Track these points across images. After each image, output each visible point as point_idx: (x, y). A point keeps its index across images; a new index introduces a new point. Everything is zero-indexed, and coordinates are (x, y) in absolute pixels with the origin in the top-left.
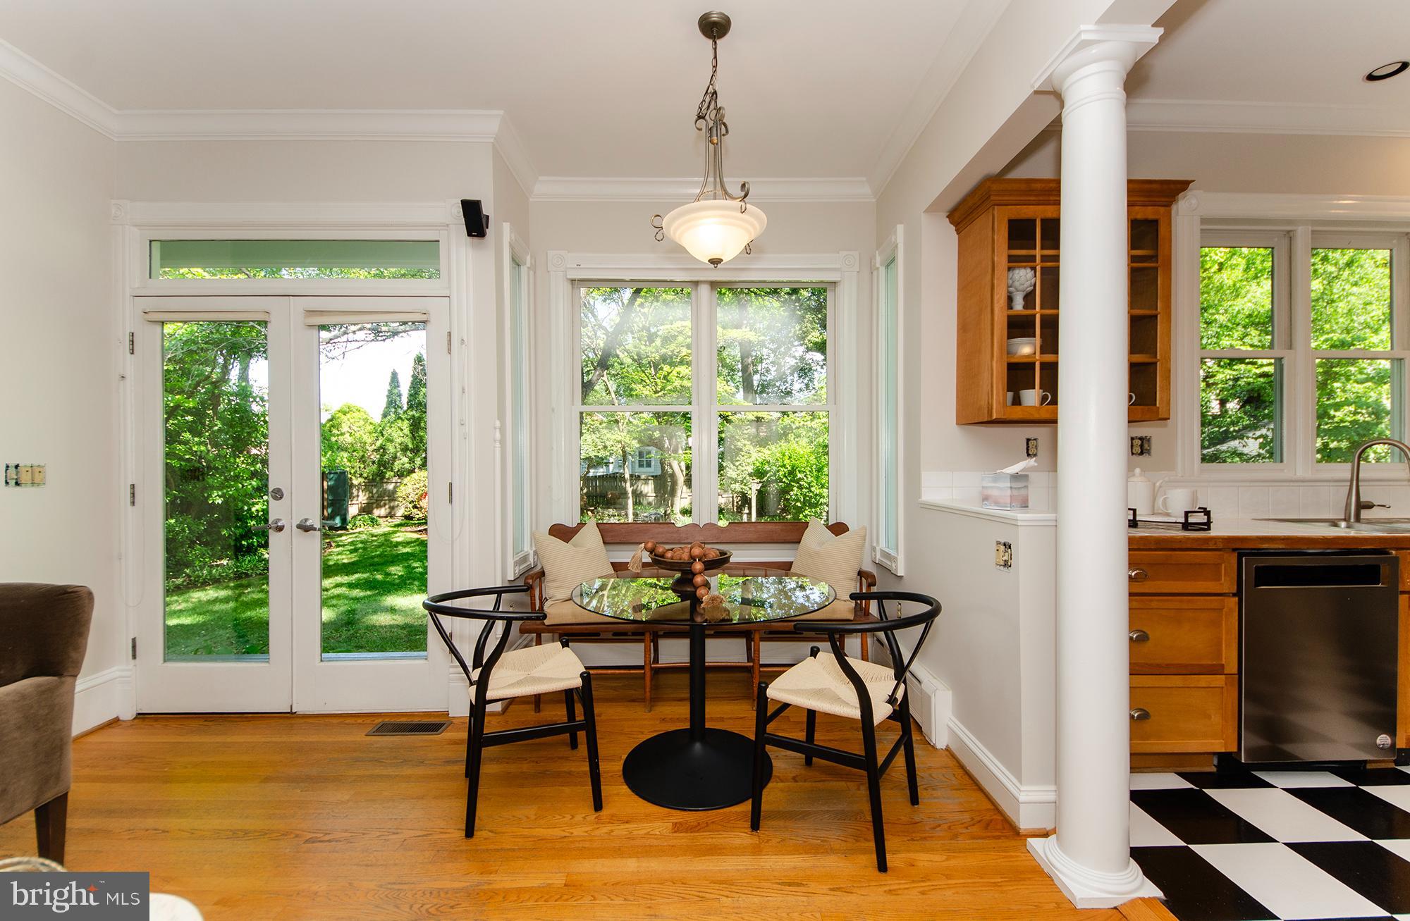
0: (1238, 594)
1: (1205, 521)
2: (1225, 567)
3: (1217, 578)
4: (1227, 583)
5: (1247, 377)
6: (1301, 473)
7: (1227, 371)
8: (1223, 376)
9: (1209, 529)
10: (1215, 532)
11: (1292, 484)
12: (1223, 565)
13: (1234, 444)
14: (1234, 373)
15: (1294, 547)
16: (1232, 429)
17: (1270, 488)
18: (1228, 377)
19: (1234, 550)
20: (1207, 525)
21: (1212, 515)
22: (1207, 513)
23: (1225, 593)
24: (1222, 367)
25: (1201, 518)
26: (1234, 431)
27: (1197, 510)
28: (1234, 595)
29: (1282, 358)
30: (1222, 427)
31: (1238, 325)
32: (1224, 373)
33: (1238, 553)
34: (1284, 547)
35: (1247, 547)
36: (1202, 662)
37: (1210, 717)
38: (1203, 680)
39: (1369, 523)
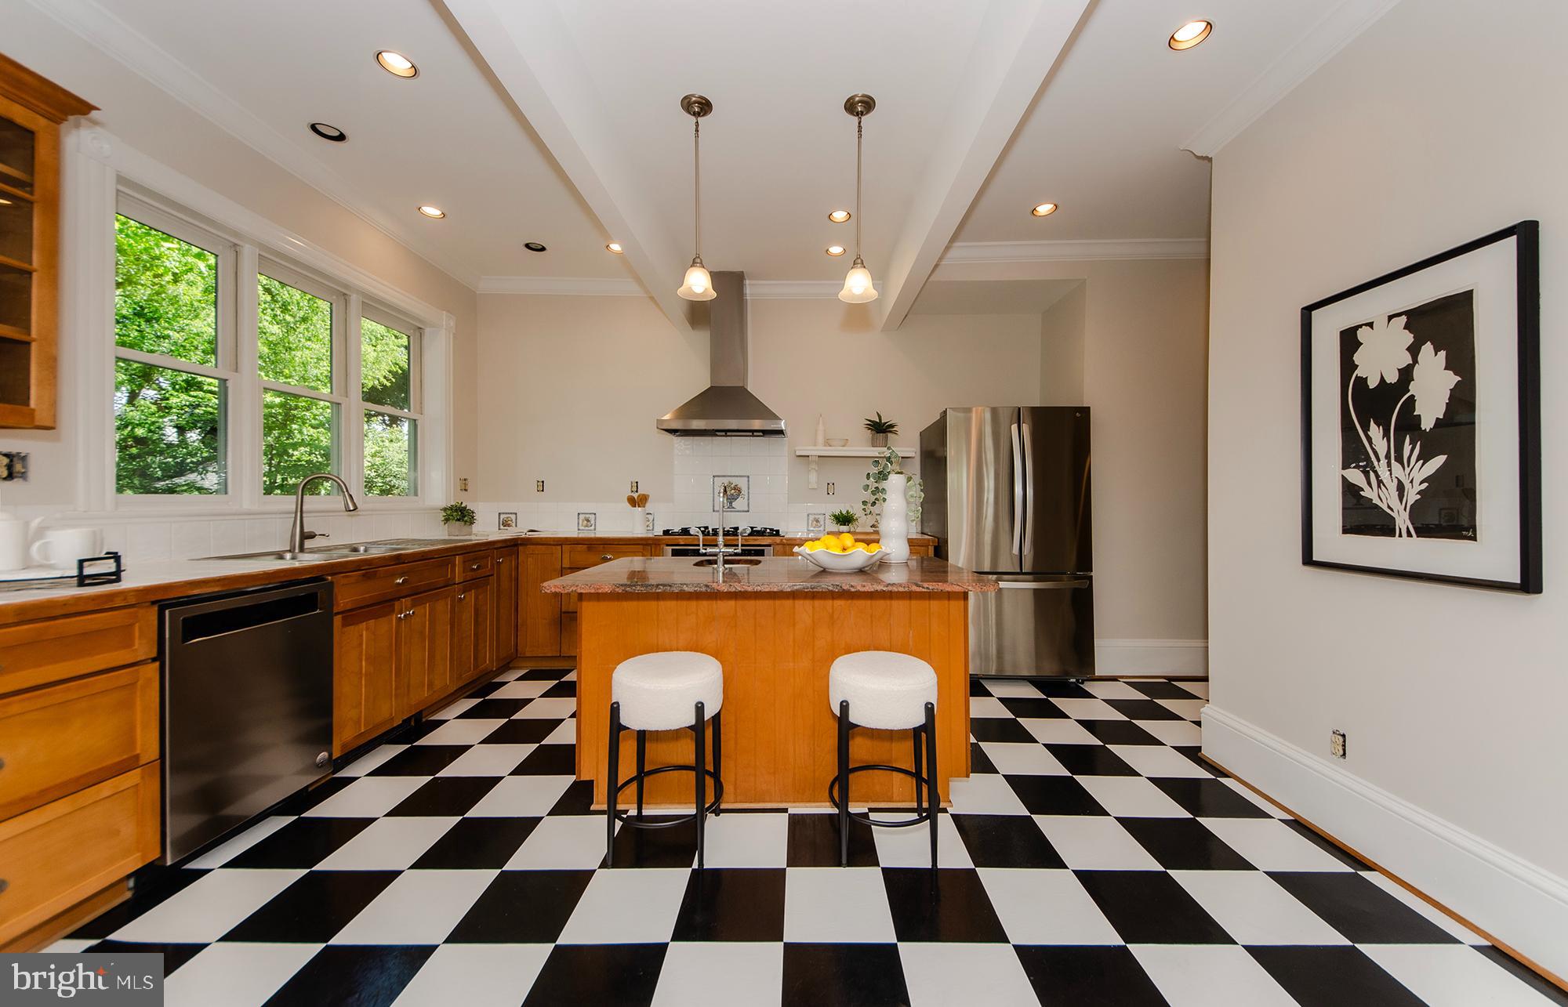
0: (160, 657)
1: (113, 569)
2: (140, 628)
3: (128, 644)
4: (143, 646)
5: (206, 406)
6: (246, 505)
7: (183, 396)
8: (178, 400)
9: (118, 580)
10: (128, 583)
11: (236, 517)
12: (137, 626)
13: (192, 477)
14: (191, 399)
15: (232, 587)
16: (189, 461)
17: (211, 523)
18: (184, 402)
19: (154, 603)
20: (116, 576)
21: (123, 561)
22: (116, 557)
23: (139, 662)
24: (177, 391)
25: (110, 566)
26: (192, 462)
27: (102, 555)
28: (154, 660)
29: (227, 380)
30: (178, 458)
31: (197, 348)
32: (179, 397)
33: (159, 606)
34: (220, 589)
35: (172, 596)
36: (104, 764)
37: (118, 832)
38: (106, 788)
39: (312, 551)
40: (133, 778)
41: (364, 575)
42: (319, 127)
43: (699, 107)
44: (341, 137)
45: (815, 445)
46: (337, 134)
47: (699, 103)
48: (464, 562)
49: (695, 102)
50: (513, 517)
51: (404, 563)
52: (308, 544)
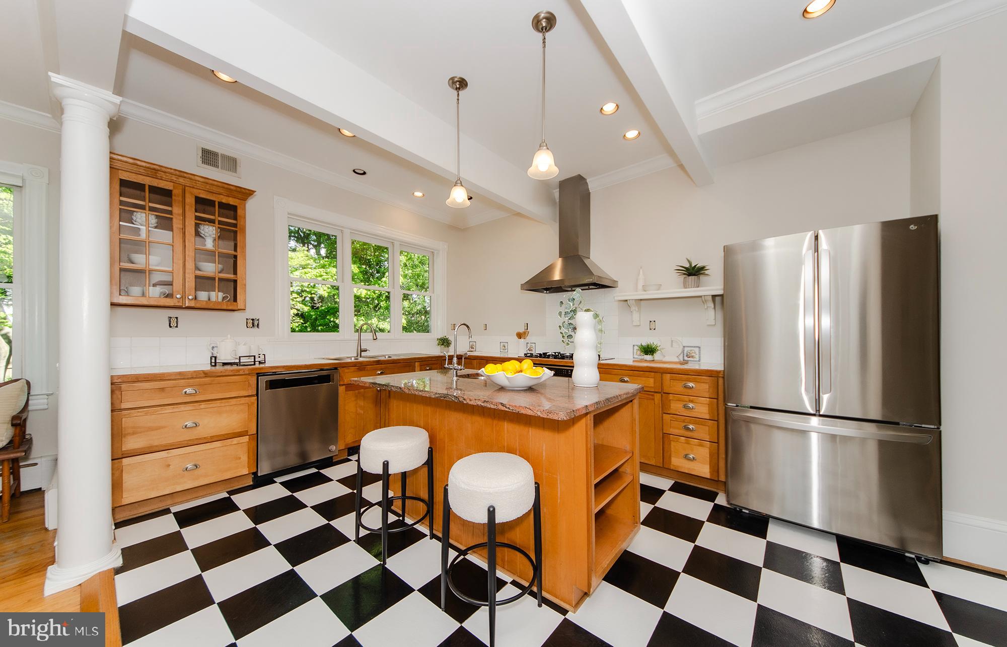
0: (257, 395)
4: (247, 390)
6: (346, 337)
19: (257, 374)
23: (249, 395)
28: (254, 395)
34: (285, 370)
35: (264, 372)
36: (234, 431)
37: (240, 458)
38: (235, 441)
39: (364, 357)
40: (246, 439)
41: (358, 369)
42: (356, 171)
43: (460, 84)
44: (364, 173)
45: (637, 291)
46: (363, 172)
47: (459, 81)
48: (420, 366)
49: (457, 81)
50: (474, 343)
51: (382, 364)
52: (363, 354)
